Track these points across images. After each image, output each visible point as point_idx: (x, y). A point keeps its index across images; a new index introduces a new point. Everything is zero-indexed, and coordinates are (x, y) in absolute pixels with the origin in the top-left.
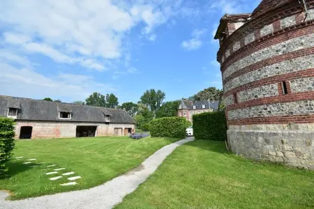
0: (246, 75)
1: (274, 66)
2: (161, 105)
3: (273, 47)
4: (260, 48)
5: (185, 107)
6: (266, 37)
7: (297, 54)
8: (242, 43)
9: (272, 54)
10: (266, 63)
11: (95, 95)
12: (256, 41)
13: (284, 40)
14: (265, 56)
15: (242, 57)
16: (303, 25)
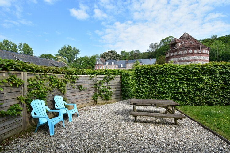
0: (182, 62)
1: (191, 62)
2: (75, 59)
3: (191, 57)
4: (188, 56)
5: (101, 63)
6: (190, 53)
7: (196, 60)
8: (183, 52)
9: (191, 59)
10: (189, 61)
12: (187, 54)
13: (194, 56)
14: (189, 59)
15: (182, 57)
16: (198, 53)
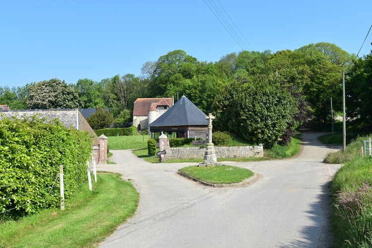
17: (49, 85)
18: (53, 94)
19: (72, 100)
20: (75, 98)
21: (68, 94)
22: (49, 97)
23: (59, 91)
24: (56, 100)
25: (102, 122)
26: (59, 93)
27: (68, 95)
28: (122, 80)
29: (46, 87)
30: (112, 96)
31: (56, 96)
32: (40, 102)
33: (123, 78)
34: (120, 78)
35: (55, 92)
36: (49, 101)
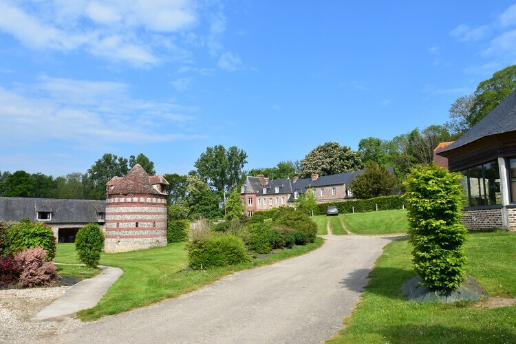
5: (251, 190)
11: (108, 158)
17: (324, 150)
18: (328, 160)
19: (353, 166)
20: (356, 163)
21: (348, 158)
22: (323, 164)
23: (335, 156)
24: (331, 168)
25: (375, 186)
26: (336, 159)
27: (348, 160)
28: (424, 136)
29: (319, 152)
30: (410, 157)
31: (331, 163)
32: (311, 171)
33: (425, 132)
34: (420, 132)
35: (330, 157)
36: (322, 169)
